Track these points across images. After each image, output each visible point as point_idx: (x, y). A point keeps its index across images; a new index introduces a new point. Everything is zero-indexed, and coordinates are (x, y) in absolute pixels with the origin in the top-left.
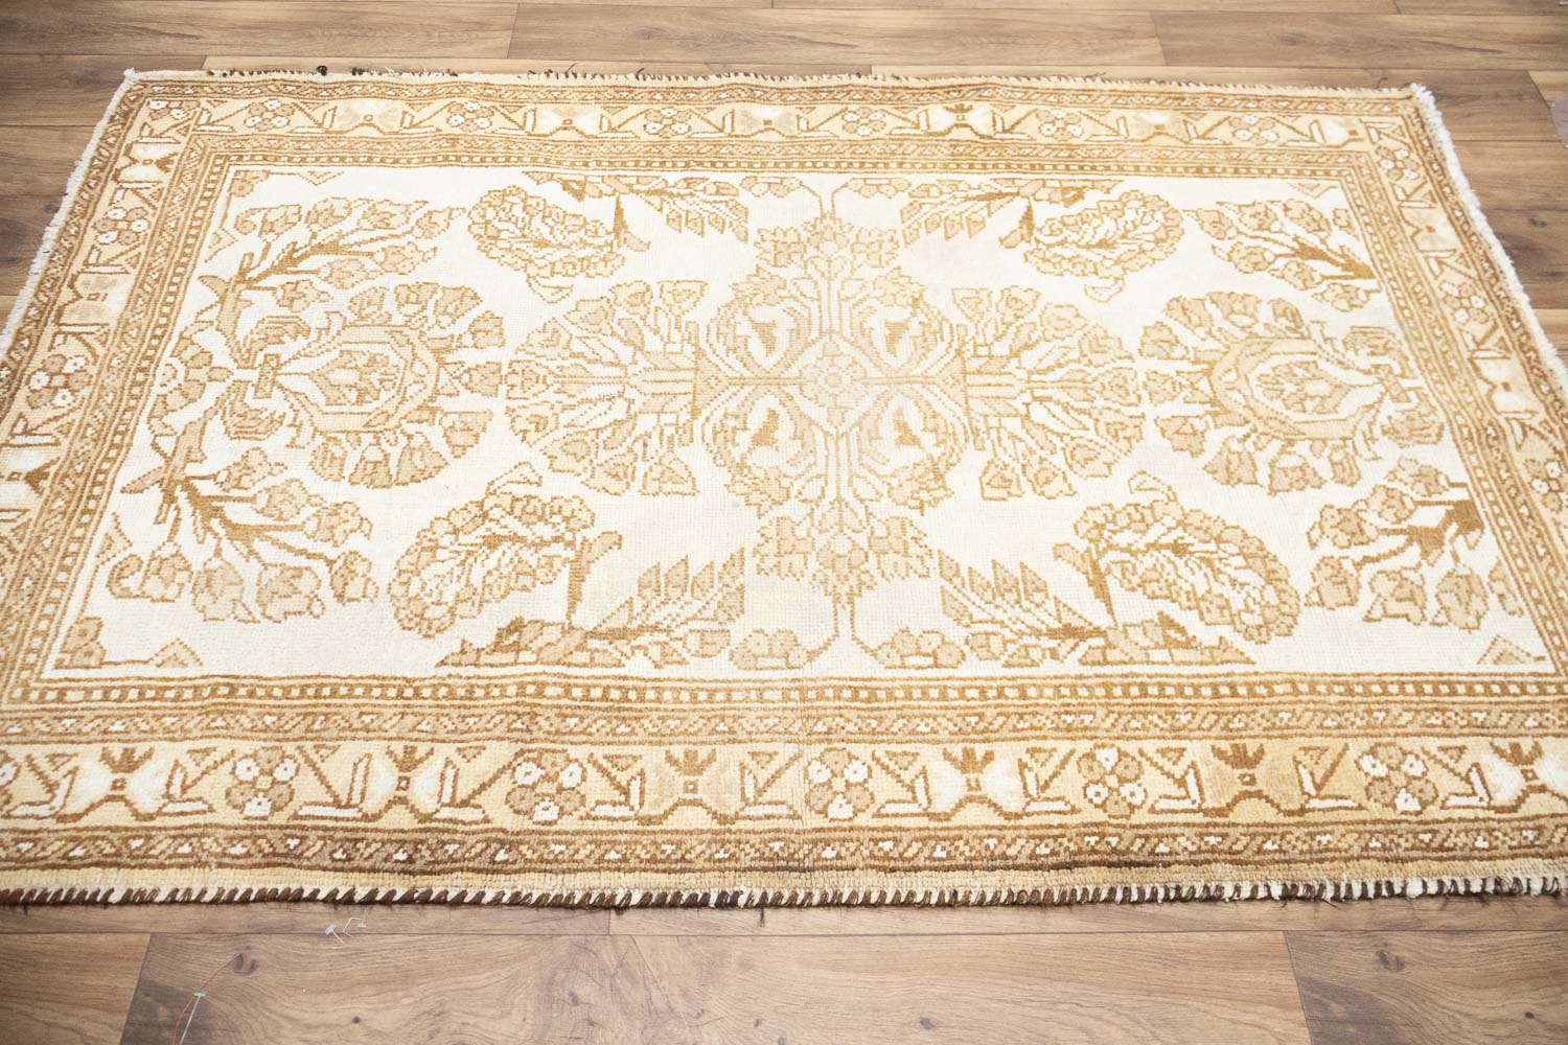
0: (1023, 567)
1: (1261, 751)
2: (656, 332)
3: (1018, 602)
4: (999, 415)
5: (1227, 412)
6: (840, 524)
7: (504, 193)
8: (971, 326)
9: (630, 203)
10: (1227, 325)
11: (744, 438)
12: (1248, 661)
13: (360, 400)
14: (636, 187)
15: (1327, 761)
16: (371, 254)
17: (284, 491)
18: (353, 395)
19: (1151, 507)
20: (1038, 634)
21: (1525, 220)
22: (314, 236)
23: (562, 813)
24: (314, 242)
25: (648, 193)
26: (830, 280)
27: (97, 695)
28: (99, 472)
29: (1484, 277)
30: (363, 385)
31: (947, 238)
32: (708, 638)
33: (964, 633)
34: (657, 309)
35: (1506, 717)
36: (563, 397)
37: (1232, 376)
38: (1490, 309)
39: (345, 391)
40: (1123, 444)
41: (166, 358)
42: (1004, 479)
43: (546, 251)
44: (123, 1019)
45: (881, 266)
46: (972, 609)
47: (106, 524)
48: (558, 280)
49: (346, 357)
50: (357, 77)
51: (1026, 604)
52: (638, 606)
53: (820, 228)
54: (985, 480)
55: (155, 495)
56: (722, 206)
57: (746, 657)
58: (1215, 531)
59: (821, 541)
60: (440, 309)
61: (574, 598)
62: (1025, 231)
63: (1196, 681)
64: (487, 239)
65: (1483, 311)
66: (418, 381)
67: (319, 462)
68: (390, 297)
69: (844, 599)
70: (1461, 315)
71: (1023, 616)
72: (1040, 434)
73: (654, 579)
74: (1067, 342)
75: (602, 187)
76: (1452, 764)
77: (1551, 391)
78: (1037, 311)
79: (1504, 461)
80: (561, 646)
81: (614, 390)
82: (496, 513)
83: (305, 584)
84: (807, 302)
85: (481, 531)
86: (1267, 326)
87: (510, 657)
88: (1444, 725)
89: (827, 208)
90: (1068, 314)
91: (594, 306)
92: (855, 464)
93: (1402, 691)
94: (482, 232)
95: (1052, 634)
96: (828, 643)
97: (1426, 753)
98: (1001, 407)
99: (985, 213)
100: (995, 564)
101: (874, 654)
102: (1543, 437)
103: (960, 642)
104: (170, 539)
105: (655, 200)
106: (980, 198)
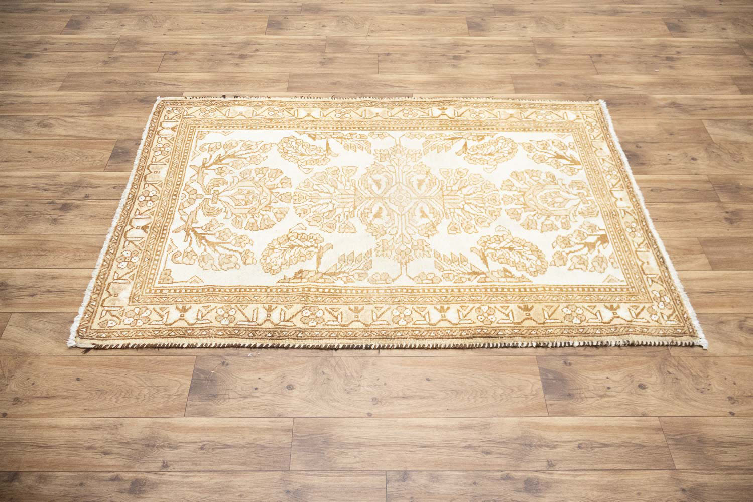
0: (461, 254)
1: (533, 307)
2: (342, 183)
3: (459, 264)
4: (454, 209)
5: (529, 207)
6: (402, 241)
7: (289, 138)
8: (445, 181)
9: (331, 141)
10: (531, 180)
11: (371, 216)
12: (530, 281)
13: (246, 204)
14: (333, 136)
15: (553, 309)
16: (246, 158)
17: (224, 232)
18: (244, 203)
19: (502, 236)
20: (465, 273)
21: (634, 146)
22: (226, 152)
23: (317, 324)
24: (227, 154)
25: (337, 138)
26: (399, 166)
27: (172, 291)
28: (164, 226)
29: (618, 164)
30: (247, 200)
31: (438, 152)
32: (361, 275)
33: (441, 273)
34: (341, 175)
35: (610, 297)
36: (312, 203)
37: (531, 196)
38: (619, 175)
39: (241, 201)
40: (495, 218)
41: (182, 191)
42: (455, 228)
43: (304, 157)
44: (191, 378)
45: (415, 161)
46: (444, 266)
47: (169, 242)
48: (308, 166)
49: (240, 191)
50: (236, 99)
51: (461, 265)
52: (339, 266)
53: (395, 149)
54: (449, 228)
55: (183, 233)
56: (362, 142)
57: (373, 280)
58: (522, 244)
59: (396, 246)
60: (270, 176)
61: (319, 263)
62: (464, 149)
63: (514, 287)
64: (284, 153)
65: (616, 175)
66: (265, 198)
67: (234, 224)
68: (253, 171)
69: (404, 264)
70: (609, 177)
71: (460, 269)
72: (467, 215)
73: (343, 257)
74: (477, 185)
75: (322, 136)
76: (591, 310)
77: (636, 201)
78: (468, 176)
79: (618, 222)
80: (315, 277)
81: (328, 201)
82: (292, 238)
83: (233, 259)
84: (391, 173)
85: (288, 244)
86: (544, 180)
87: (299, 280)
88: (590, 300)
89: (398, 142)
90: (478, 177)
91: (321, 175)
92: (407, 223)
93: (578, 290)
94: (282, 151)
95: (469, 274)
96: (399, 276)
97: (584, 307)
98: (455, 206)
99: (451, 144)
100: (452, 253)
101: (413, 279)
102: (631, 215)
103: (440, 276)
104: (189, 246)
105: (340, 140)
106: (449, 139)
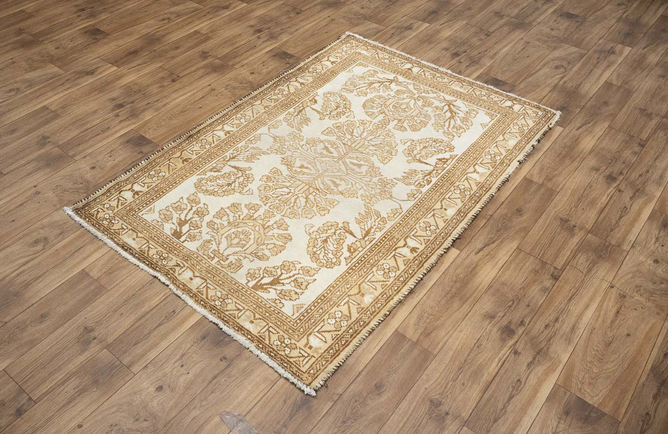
0: (253, 162)
1: (183, 163)
3: (247, 157)
5: (249, 219)
12: (198, 175)
15: (171, 169)
19: (243, 188)
31: (359, 213)
32: (288, 120)
33: (250, 147)
35: (143, 199)
40: (262, 196)
42: (276, 173)
46: (254, 150)
54: (279, 171)
58: (226, 192)
63: (204, 166)
69: (276, 138)
71: (244, 155)
76: (148, 184)
79: (178, 255)
86: (263, 249)
88: (154, 190)
90: (308, 216)
95: (236, 156)
97: (154, 183)
101: (260, 134)
